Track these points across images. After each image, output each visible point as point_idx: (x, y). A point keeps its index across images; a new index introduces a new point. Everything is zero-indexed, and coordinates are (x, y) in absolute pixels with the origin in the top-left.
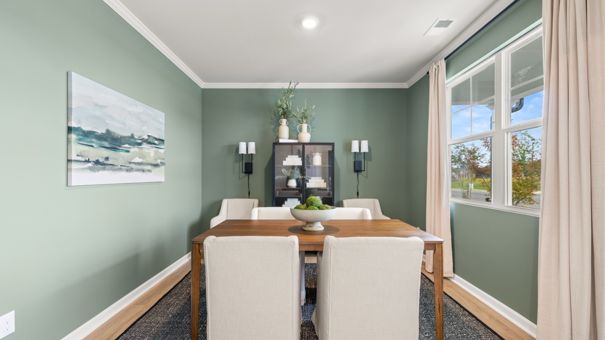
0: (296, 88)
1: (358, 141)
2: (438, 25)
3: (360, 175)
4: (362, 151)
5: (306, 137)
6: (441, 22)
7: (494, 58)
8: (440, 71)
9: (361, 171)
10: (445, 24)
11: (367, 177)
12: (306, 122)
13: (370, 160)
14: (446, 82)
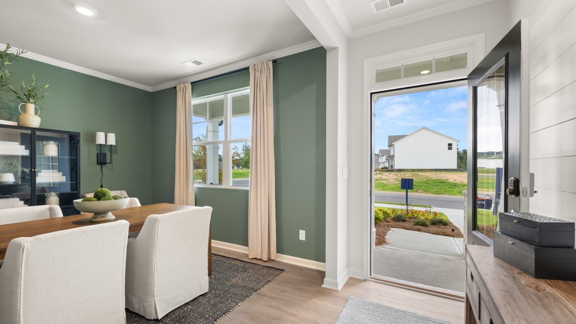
0: (20, 55)
1: (104, 133)
2: (194, 62)
3: (104, 168)
4: (109, 143)
5: (33, 120)
6: (196, 61)
7: (223, 96)
8: (187, 91)
9: (105, 163)
10: (198, 63)
11: (112, 170)
12: (34, 103)
13: (116, 153)
14: (192, 99)
